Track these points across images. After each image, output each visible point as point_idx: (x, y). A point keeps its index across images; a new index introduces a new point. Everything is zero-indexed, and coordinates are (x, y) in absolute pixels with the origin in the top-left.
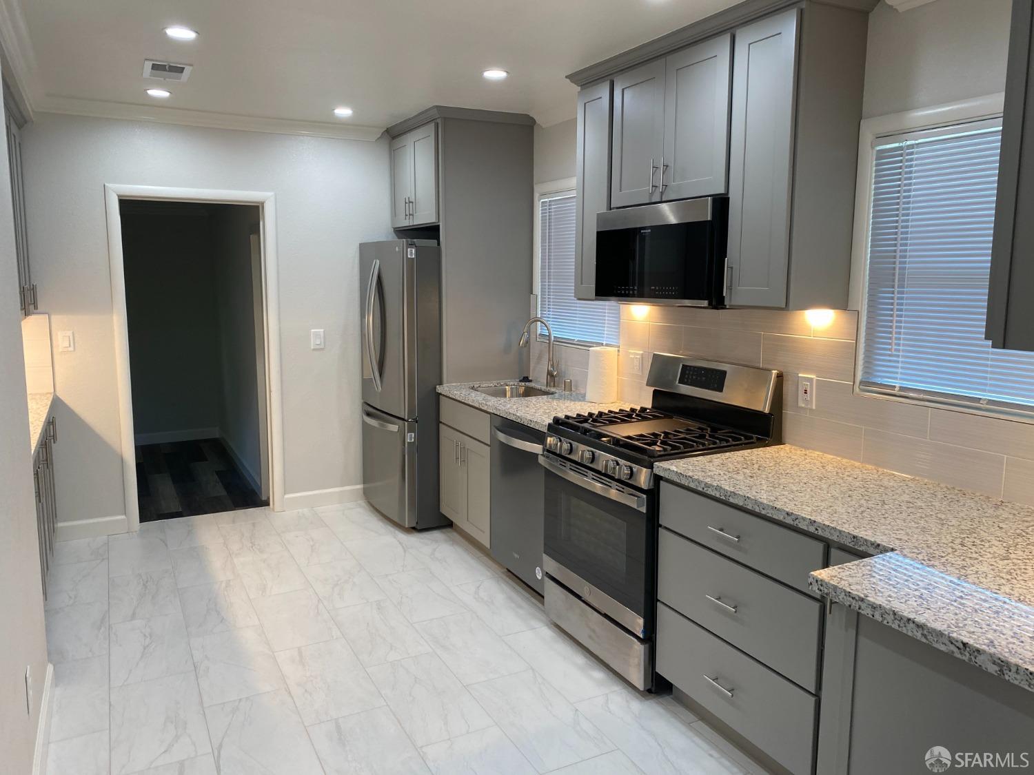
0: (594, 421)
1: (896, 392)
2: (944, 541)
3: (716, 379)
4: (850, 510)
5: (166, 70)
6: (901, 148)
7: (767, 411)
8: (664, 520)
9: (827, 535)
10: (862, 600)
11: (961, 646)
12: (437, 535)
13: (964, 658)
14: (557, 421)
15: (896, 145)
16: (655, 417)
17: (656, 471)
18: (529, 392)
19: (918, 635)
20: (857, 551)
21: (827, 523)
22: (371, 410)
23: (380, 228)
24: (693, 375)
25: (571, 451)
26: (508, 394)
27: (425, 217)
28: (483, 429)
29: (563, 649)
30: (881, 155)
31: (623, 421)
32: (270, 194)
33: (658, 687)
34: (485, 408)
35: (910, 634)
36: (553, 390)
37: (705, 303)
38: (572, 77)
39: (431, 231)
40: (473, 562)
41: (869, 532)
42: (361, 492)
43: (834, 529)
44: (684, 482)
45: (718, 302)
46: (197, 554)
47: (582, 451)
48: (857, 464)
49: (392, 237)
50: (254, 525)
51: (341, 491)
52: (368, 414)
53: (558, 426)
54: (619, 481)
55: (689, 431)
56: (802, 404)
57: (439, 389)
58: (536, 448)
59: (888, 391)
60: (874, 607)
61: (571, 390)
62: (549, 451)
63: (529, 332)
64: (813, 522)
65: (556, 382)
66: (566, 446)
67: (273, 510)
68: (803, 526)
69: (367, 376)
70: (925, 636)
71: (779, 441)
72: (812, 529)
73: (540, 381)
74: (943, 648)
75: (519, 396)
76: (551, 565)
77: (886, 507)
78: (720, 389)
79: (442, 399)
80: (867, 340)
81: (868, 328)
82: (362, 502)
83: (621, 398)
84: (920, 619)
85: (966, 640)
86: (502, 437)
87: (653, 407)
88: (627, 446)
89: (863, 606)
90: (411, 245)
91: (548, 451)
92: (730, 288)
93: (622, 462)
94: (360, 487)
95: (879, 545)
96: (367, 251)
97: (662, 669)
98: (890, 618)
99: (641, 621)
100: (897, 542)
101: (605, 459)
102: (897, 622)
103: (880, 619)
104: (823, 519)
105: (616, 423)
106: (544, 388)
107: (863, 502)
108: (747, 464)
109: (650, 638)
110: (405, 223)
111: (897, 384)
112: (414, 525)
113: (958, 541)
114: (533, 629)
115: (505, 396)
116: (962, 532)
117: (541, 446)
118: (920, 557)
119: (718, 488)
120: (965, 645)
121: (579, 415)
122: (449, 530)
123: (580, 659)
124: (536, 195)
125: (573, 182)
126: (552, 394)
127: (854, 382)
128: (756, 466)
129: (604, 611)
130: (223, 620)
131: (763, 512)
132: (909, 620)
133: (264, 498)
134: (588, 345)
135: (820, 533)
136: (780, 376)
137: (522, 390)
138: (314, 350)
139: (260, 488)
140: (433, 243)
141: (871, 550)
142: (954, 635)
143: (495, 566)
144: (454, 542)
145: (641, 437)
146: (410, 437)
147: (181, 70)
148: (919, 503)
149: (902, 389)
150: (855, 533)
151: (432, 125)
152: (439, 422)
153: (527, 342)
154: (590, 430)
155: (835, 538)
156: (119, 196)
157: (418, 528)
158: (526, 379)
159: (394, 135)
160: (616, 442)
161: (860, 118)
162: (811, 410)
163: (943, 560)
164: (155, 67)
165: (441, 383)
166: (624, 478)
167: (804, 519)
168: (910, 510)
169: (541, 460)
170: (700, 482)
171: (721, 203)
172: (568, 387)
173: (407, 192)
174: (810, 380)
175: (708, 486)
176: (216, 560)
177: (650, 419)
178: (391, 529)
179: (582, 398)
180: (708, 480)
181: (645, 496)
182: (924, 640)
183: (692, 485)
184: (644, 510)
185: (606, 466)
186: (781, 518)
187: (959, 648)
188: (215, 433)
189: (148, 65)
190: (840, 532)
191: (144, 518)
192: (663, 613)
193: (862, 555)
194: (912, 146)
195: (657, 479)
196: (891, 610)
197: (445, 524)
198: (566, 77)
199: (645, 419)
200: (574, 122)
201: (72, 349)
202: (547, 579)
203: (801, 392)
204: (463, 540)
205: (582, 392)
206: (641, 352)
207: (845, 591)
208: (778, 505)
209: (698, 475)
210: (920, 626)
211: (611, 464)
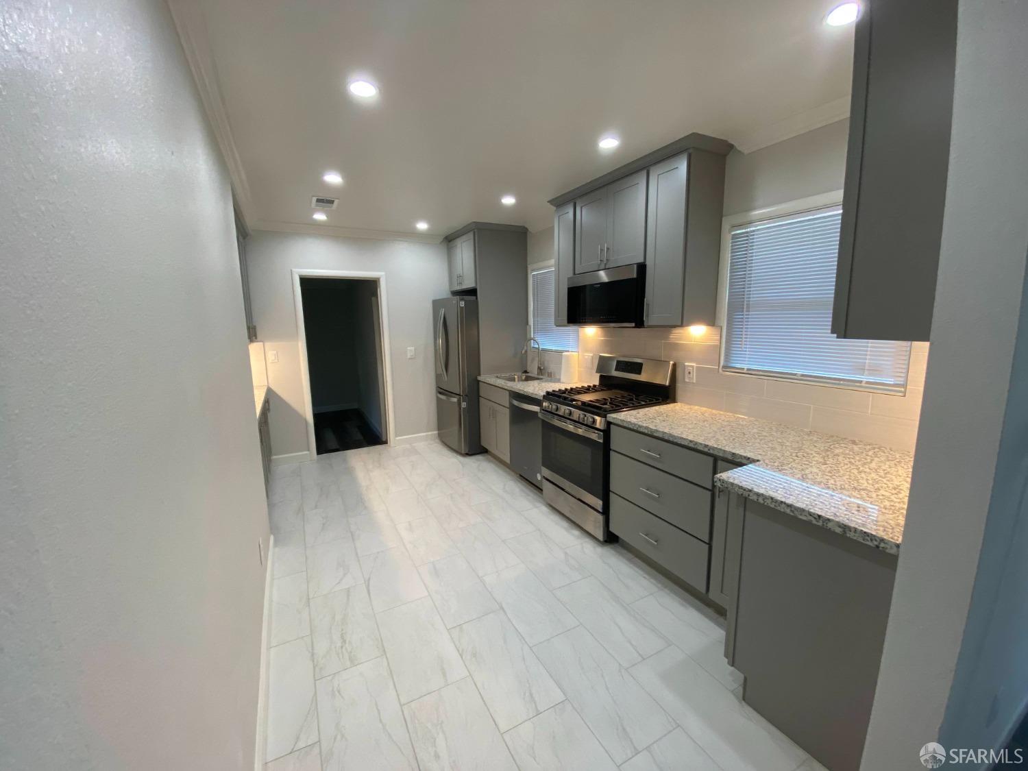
0: (569, 392)
1: (745, 371)
2: (786, 454)
3: (637, 368)
4: (726, 438)
5: (325, 202)
6: (747, 232)
7: (667, 384)
8: (613, 447)
9: (715, 453)
10: (750, 491)
11: (817, 517)
12: (480, 457)
13: (819, 524)
14: (548, 393)
15: (744, 231)
16: (602, 390)
17: (609, 419)
18: (528, 379)
19: (788, 511)
20: (736, 462)
21: (716, 446)
22: (442, 391)
23: (443, 290)
24: (623, 366)
25: (557, 409)
26: (516, 380)
27: (469, 284)
28: (505, 400)
29: (556, 518)
30: (734, 237)
31: (585, 392)
32: (383, 273)
33: (610, 539)
34: (506, 388)
35: (782, 510)
36: (542, 377)
37: (633, 325)
38: (551, 202)
39: (472, 292)
40: (501, 472)
41: (742, 451)
42: (437, 435)
43: (720, 449)
44: (625, 425)
45: (640, 324)
46: (349, 472)
47: (564, 409)
48: (722, 413)
49: (450, 296)
50: (380, 454)
51: (427, 435)
52: (440, 393)
53: (550, 396)
54: (586, 425)
55: (623, 397)
56: (687, 380)
57: (479, 378)
58: (536, 408)
59: (740, 371)
60: (758, 495)
61: (551, 377)
62: (545, 410)
63: (527, 346)
64: (706, 446)
65: (543, 373)
66: (554, 407)
67: (390, 446)
68: (700, 448)
69: (440, 371)
70: (793, 512)
71: (674, 401)
72: (706, 450)
73: (534, 372)
74: (804, 518)
75: (522, 381)
76: (546, 472)
77: (747, 436)
78: (639, 372)
79: (480, 383)
80: (726, 342)
81: (727, 335)
82: (437, 441)
83: (580, 380)
84: (789, 501)
85: (820, 514)
86: (516, 403)
87: (600, 384)
88: (589, 405)
89: (751, 494)
90: (462, 300)
91: (543, 410)
92: (647, 316)
93: (588, 415)
94: (436, 432)
95: (749, 458)
96: (437, 304)
97: (613, 529)
98: (769, 501)
99: (600, 502)
100: (759, 456)
101: (577, 414)
102: (774, 503)
103: (762, 502)
104: (711, 443)
105: (582, 393)
106: (536, 376)
107: (732, 434)
108: (660, 414)
109: (606, 512)
110: (458, 288)
111: (746, 367)
112: (467, 452)
113: (794, 455)
114: (537, 507)
115: (515, 381)
116: (795, 449)
117: (539, 408)
118: (776, 464)
119: (647, 428)
120: (819, 516)
121: (560, 390)
122: (486, 454)
123: (565, 524)
124: (529, 271)
125: (552, 262)
126: (542, 379)
127: (719, 367)
128: (664, 415)
129: (578, 497)
130: (366, 508)
131: (675, 441)
132: (782, 502)
133: (384, 440)
134: (561, 352)
135: (711, 452)
136: (674, 365)
137: (524, 377)
138: (410, 359)
139: (381, 435)
140: (474, 298)
141: (744, 461)
142: (812, 511)
143: (513, 473)
144: (490, 461)
145: (597, 401)
146: (464, 405)
147: (332, 202)
148: (765, 434)
149: (748, 370)
150: (734, 451)
151: (472, 233)
152: (479, 396)
153: (526, 351)
154: (568, 398)
155: (721, 455)
156: (299, 276)
157: (470, 453)
158: (526, 372)
159: (449, 240)
160: (584, 403)
161: (722, 217)
162: (693, 383)
163: (790, 466)
164: (318, 201)
165: (479, 375)
166: (589, 424)
167: (701, 444)
168: (761, 438)
169: (540, 415)
170: (635, 425)
171: (642, 268)
172: (550, 375)
173: (458, 270)
174: (692, 366)
175: (640, 426)
176: (360, 474)
177: (599, 391)
178: (455, 455)
179: (559, 381)
180: (640, 423)
181: (602, 433)
182: (792, 514)
183: (630, 426)
184: (601, 441)
185: (579, 417)
186: (686, 444)
187: (815, 518)
188: (355, 406)
189: (314, 199)
190: (724, 451)
191: (319, 452)
192: (613, 497)
193: (741, 465)
194: (754, 231)
195: (609, 424)
196: (769, 496)
197: (483, 451)
198: (548, 202)
199: (596, 391)
200: (553, 228)
201: (276, 361)
202: (544, 480)
203: (687, 372)
204: (494, 460)
205: (558, 377)
206: (591, 355)
207: (739, 486)
208: (684, 436)
209: (633, 420)
210: (790, 506)
211: (582, 416)
